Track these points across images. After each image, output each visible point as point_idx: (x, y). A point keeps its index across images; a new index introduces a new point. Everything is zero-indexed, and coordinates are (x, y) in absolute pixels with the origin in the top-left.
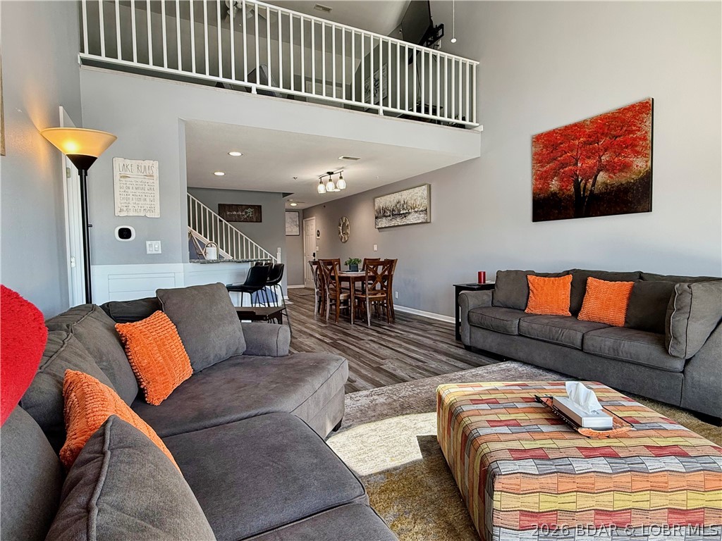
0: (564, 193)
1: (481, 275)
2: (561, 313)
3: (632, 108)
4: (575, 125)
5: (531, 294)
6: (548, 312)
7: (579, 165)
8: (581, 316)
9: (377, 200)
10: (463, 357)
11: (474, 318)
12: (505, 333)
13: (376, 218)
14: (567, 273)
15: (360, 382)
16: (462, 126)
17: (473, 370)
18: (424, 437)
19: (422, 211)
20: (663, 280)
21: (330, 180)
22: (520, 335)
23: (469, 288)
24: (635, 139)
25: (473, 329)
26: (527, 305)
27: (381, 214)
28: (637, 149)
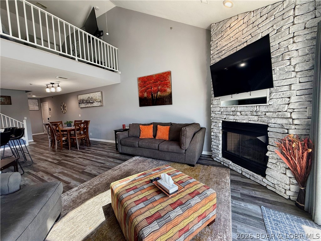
0: (148, 98)
1: (124, 126)
2: (150, 137)
3: (165, 73)
4: (150, 76)
5: (141, 132)
6: (147, 137)
7: (152, 89)
8: (157, 138)
9: (79, 96)
10: (119, 158)
11: (122, 142)
12: (133, 147)
13: (79, 103)
14: (151, 124)
15: (73, 182)
16: (113, 71)
17: (124, 163)
18: (105, 206)
19: (99, 101)
20: (177, 125)
21: (53, 87)
22: (139, 147)
23: (119, 131)
24: (167, 83)
25: (122, 146)
26: (140, 136)
27: (81, 102)
28: (168, 85)
